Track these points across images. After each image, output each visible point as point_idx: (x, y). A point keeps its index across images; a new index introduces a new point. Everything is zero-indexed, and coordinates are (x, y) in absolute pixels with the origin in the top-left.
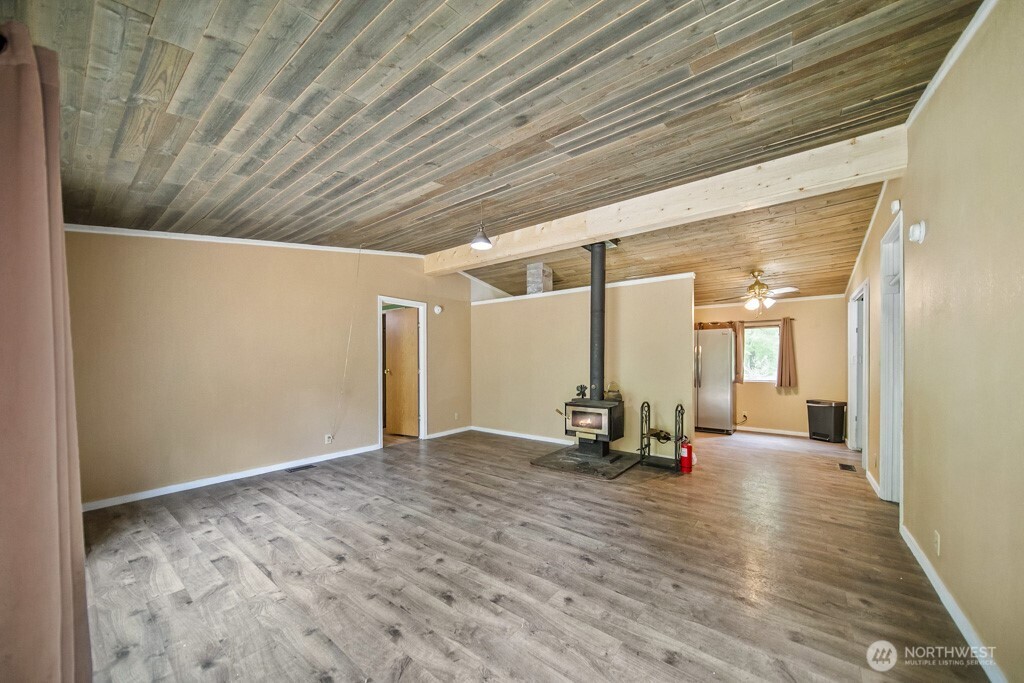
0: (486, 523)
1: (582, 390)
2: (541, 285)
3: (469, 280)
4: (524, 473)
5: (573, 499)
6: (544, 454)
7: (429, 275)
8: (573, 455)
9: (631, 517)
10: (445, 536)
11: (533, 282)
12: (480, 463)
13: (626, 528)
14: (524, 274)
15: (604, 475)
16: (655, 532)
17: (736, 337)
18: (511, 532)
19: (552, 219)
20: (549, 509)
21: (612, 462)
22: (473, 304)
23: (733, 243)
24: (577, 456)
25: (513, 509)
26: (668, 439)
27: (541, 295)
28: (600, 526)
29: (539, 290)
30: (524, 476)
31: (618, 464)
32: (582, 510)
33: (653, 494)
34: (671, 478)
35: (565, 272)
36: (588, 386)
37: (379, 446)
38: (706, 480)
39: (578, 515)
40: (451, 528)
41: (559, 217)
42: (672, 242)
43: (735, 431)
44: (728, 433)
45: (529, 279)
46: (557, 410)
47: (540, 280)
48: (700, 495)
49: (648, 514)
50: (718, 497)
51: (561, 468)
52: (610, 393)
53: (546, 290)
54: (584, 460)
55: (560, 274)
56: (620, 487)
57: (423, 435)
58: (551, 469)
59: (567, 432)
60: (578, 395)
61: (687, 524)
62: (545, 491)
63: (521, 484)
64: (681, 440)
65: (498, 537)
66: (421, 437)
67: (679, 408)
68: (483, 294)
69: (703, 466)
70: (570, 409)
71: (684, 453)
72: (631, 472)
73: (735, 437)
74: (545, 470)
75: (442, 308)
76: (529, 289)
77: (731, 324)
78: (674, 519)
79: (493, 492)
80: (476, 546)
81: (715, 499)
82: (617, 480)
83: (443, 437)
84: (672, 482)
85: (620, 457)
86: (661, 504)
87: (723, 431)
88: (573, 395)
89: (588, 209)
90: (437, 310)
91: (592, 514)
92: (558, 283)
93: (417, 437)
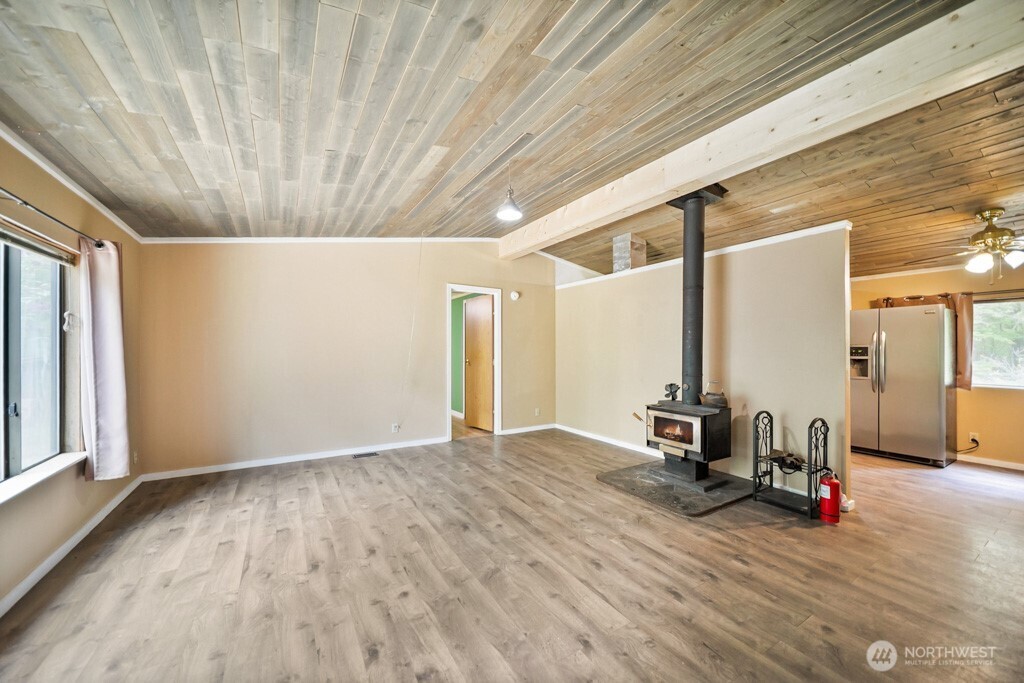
0: (489, 553)
1: (672, 389)
2: (629, 261)
3: (554, 261)
4: (580, 489)
5: (623, 537)
6: (622, 467)
7: (506, 258)
8: (655, 473)
9: (694, 583)
10: (434, 562)
11: (620, 258)
12: (538, 469)
13: (677, 602)
14: (610, 250)
15: (685, 508)
16: (722, 620)
17: (956, 318)
18: (512, 573)
19: (621, 175)
20: (580, 548)
21: (707, 490)
22: (557, 288)
23: (927, 167)
24: (661, 476)
25: (535, 539)
26: (799, 468)
27: (629, 272)
28: (638, 590)
29: (627, 266)
30: (579, 494)
31: (717, 493)
32: (625, 559)
33: (751, 551)
34: (797, 529)
35: (666, 242)
36: (680, 386)
37: (447, 438)
38: (862, 541)
39: (616, 565)
40: (447, 551)
41: (630, 170)
42: (812, 181)
43: (952, 461)
44: (936, 464)
45: (615, 254)
46: (635, 414)
47: (628, 255)
48: (835, 567)
49: (726, 584)
50: (871, 576)
51: (632, 489)
52: (709, 396)
53: (634, 266)
54: (669, 481)
55: (658, 245)
56: (705, 530)
57: (498, 431)
58: (618, 488)
59: (648, 443)
60: (667, 396)
61: (788, 618)
62: (591, 518)
63: (569, 505)
64: (820, 471)
65: (491, 578)
66: (496, 432)
67: (819, 424)
68: (570, 276)
69: (864, 515)
70: (653, 413)
71: (825, 492)
72: (734, 508)
73: (951, 473)
74: (611, 490)
75: (520, 294)
76: (616, 267)
77: (946, 298)
78: (767, 603)
79: (526, 510)
80: (457, 582)
81: (865, 578)
82: (704, 519)
83: (516, 435)
84: (794, 536)
85: (725, 482)
86: (757, 570)
87: (928, 460)
88: (661, 396)
89: (664, 152)
90: (514, 296)
91: (638, 566)
92: (655, 256)
93: (492, 432)
